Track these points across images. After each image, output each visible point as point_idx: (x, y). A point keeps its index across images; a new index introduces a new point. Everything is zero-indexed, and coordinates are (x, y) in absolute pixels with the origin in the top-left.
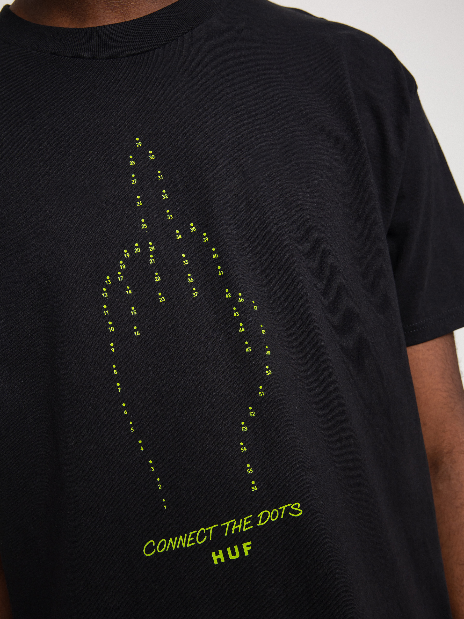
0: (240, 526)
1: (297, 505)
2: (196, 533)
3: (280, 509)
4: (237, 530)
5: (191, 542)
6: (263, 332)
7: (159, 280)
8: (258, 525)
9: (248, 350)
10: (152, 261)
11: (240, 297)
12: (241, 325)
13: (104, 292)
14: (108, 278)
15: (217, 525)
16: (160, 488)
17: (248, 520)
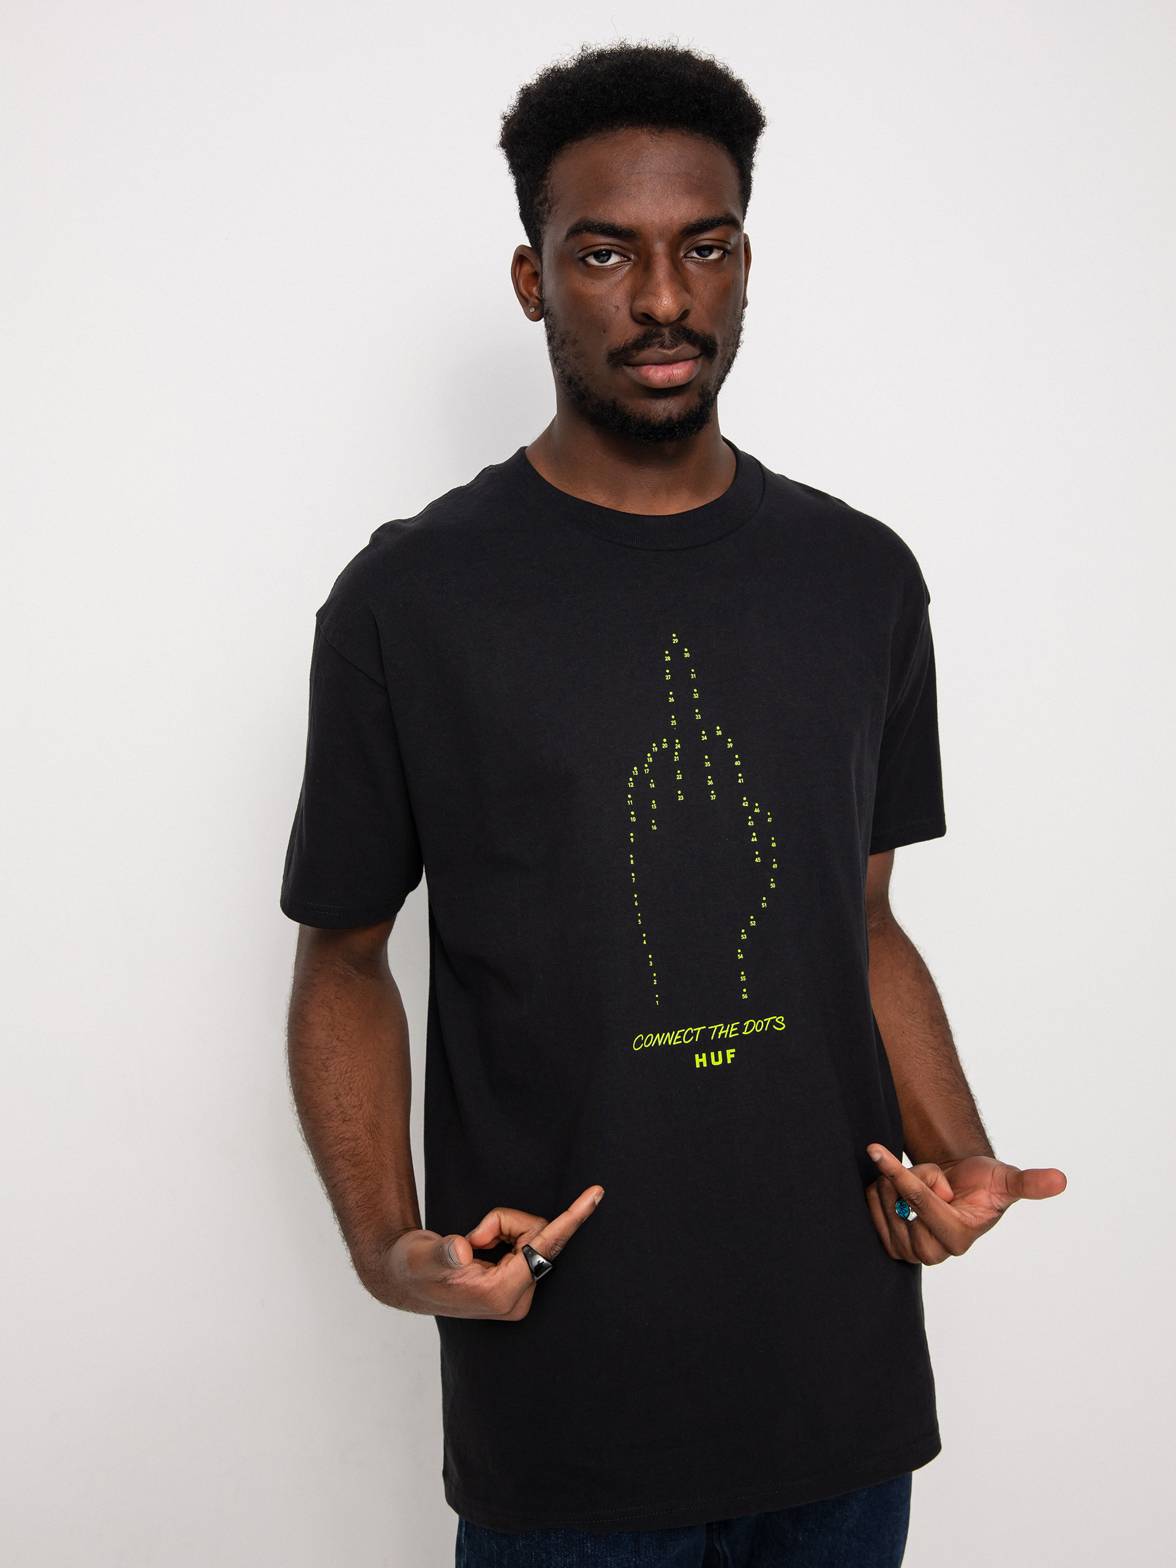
0: (727, 1031)
1: (781, 1019)
2: (684, 1032)
3: (765, 1020)
4: (723, 1035)
5: (678, 1040)
6: (774, 845)
7: (681, 778)
8: (743, 1033)
9: (758, 860)
10: (676, 759)
11: (757, 807)
12: (754, 834)
13: (630, 782)
14: (635, 768)
15: (705, 1027)
16: (655, 983)
17: (734, 1027)
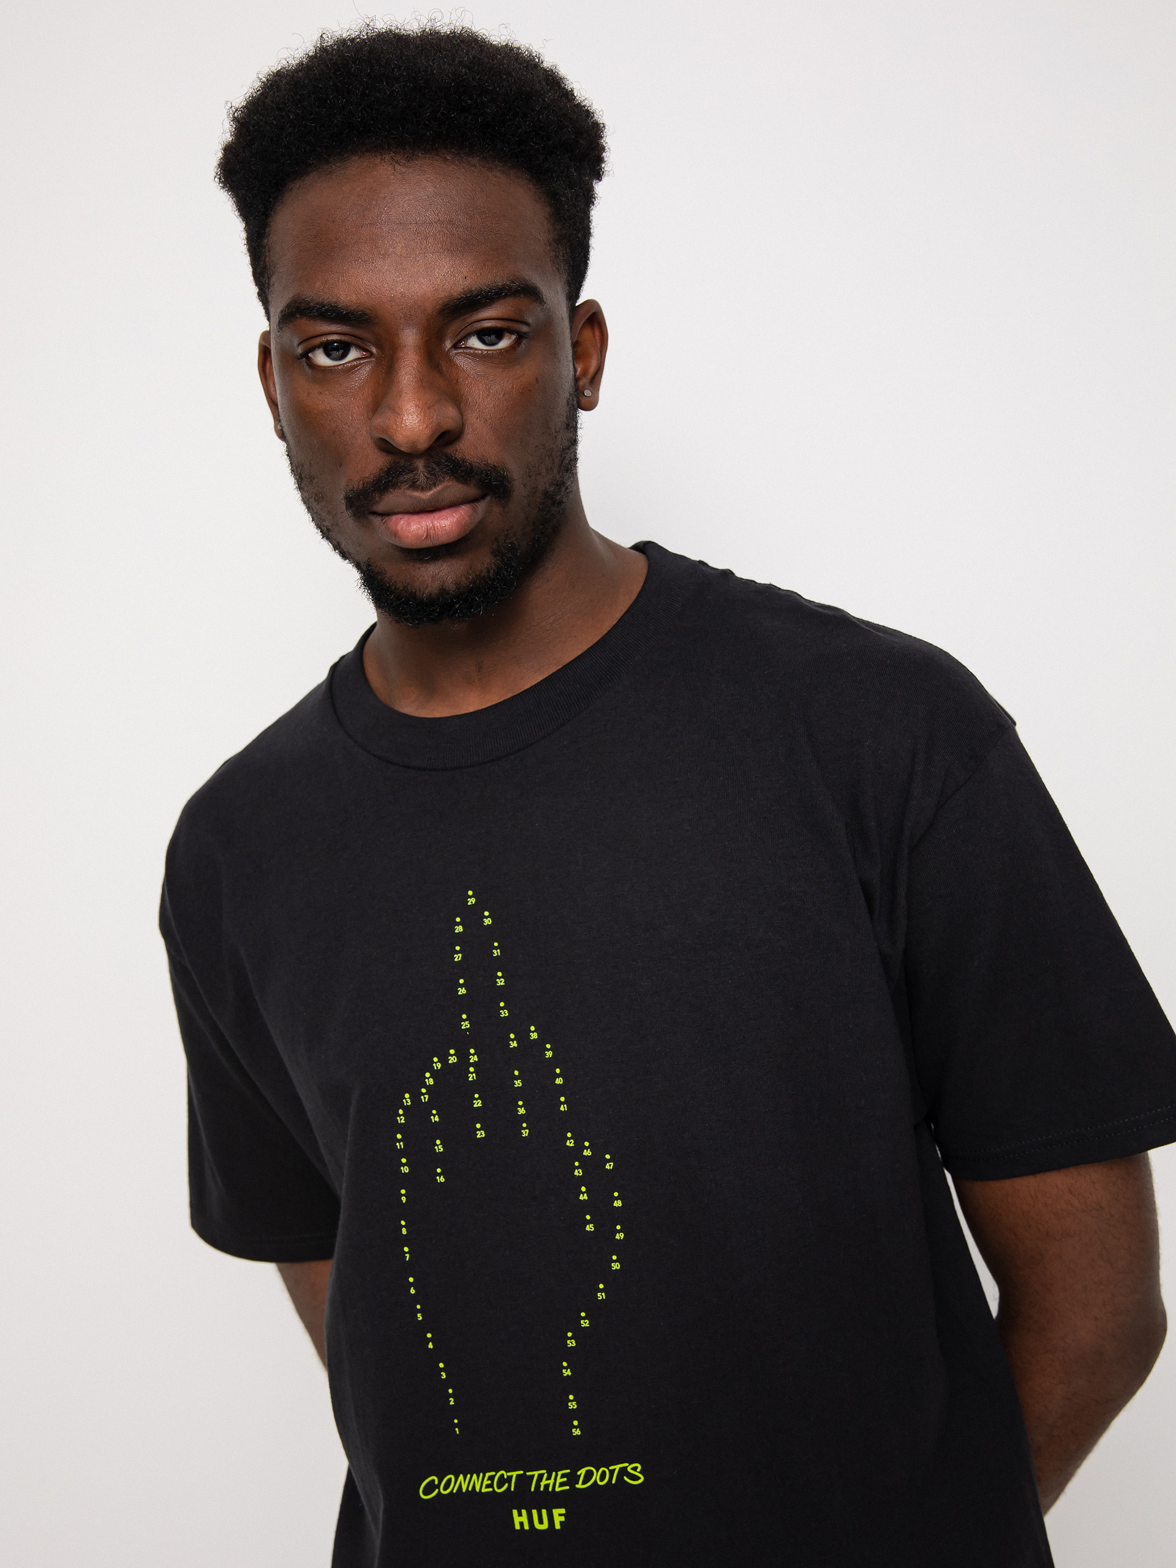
0: (551, 1482)
1: (637, 1468)
2: (494, 1476)
3: (611, 1468)
4: (547, 1486)
5: (487, 1487)
6: (617, 1204)
7: (480, 1105)
8: (577, 1486)
9: (590, 1228)
10: (472, 1077)
11: (587, 1148)
12: (583, 1189)
13: (400, 1116)
15: (522, 1472)
16: (452, 1403)
17: (563, 1476)
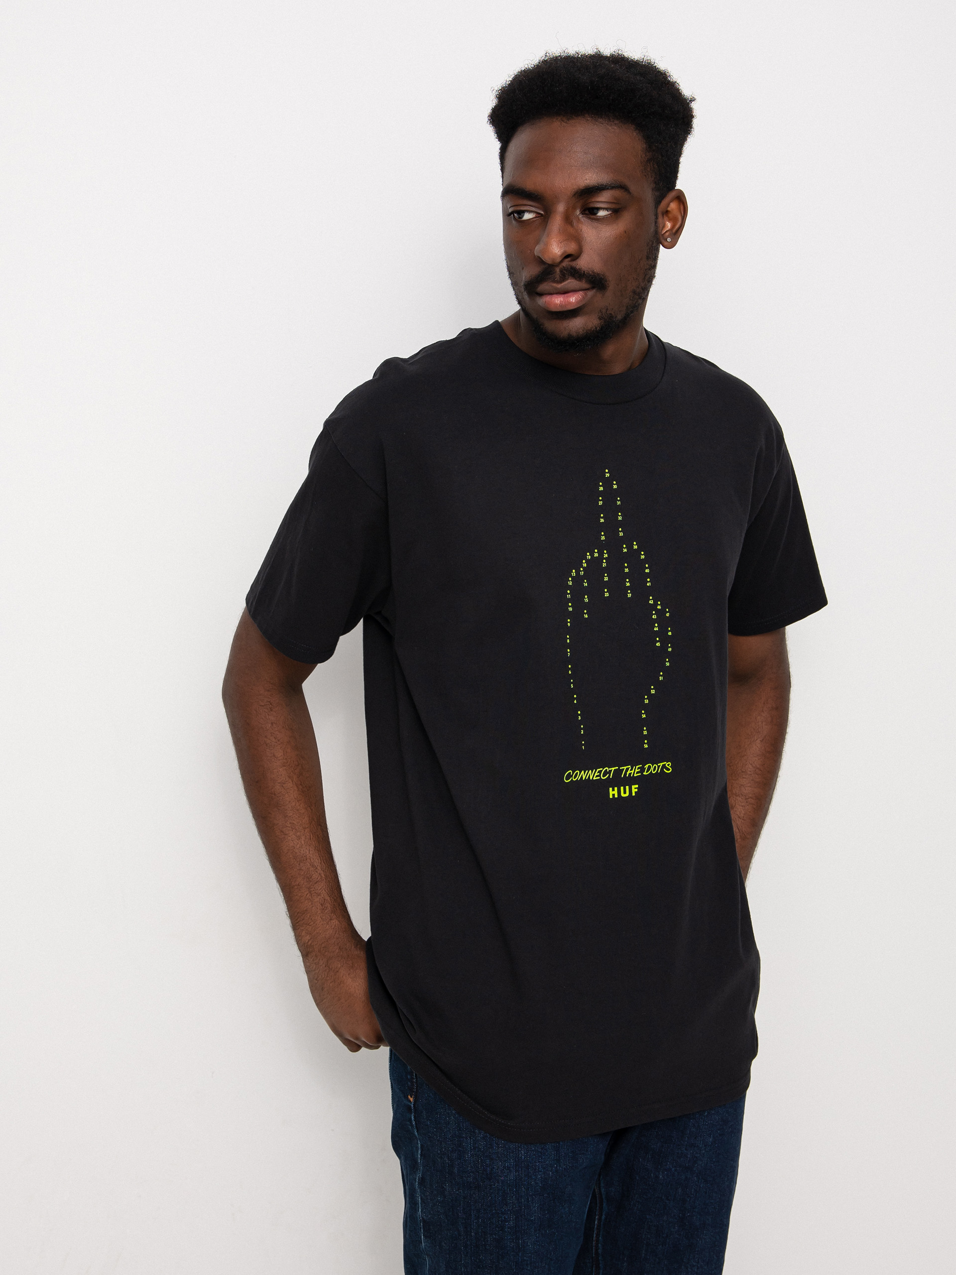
0: (632, 772)
1: (670, 765)
7: (607, 580)
8: (644, 773)
9: (658, 644)
11: (659, 605)
12: (656, 625)
14: (574, 571)
17: (638, 768)
